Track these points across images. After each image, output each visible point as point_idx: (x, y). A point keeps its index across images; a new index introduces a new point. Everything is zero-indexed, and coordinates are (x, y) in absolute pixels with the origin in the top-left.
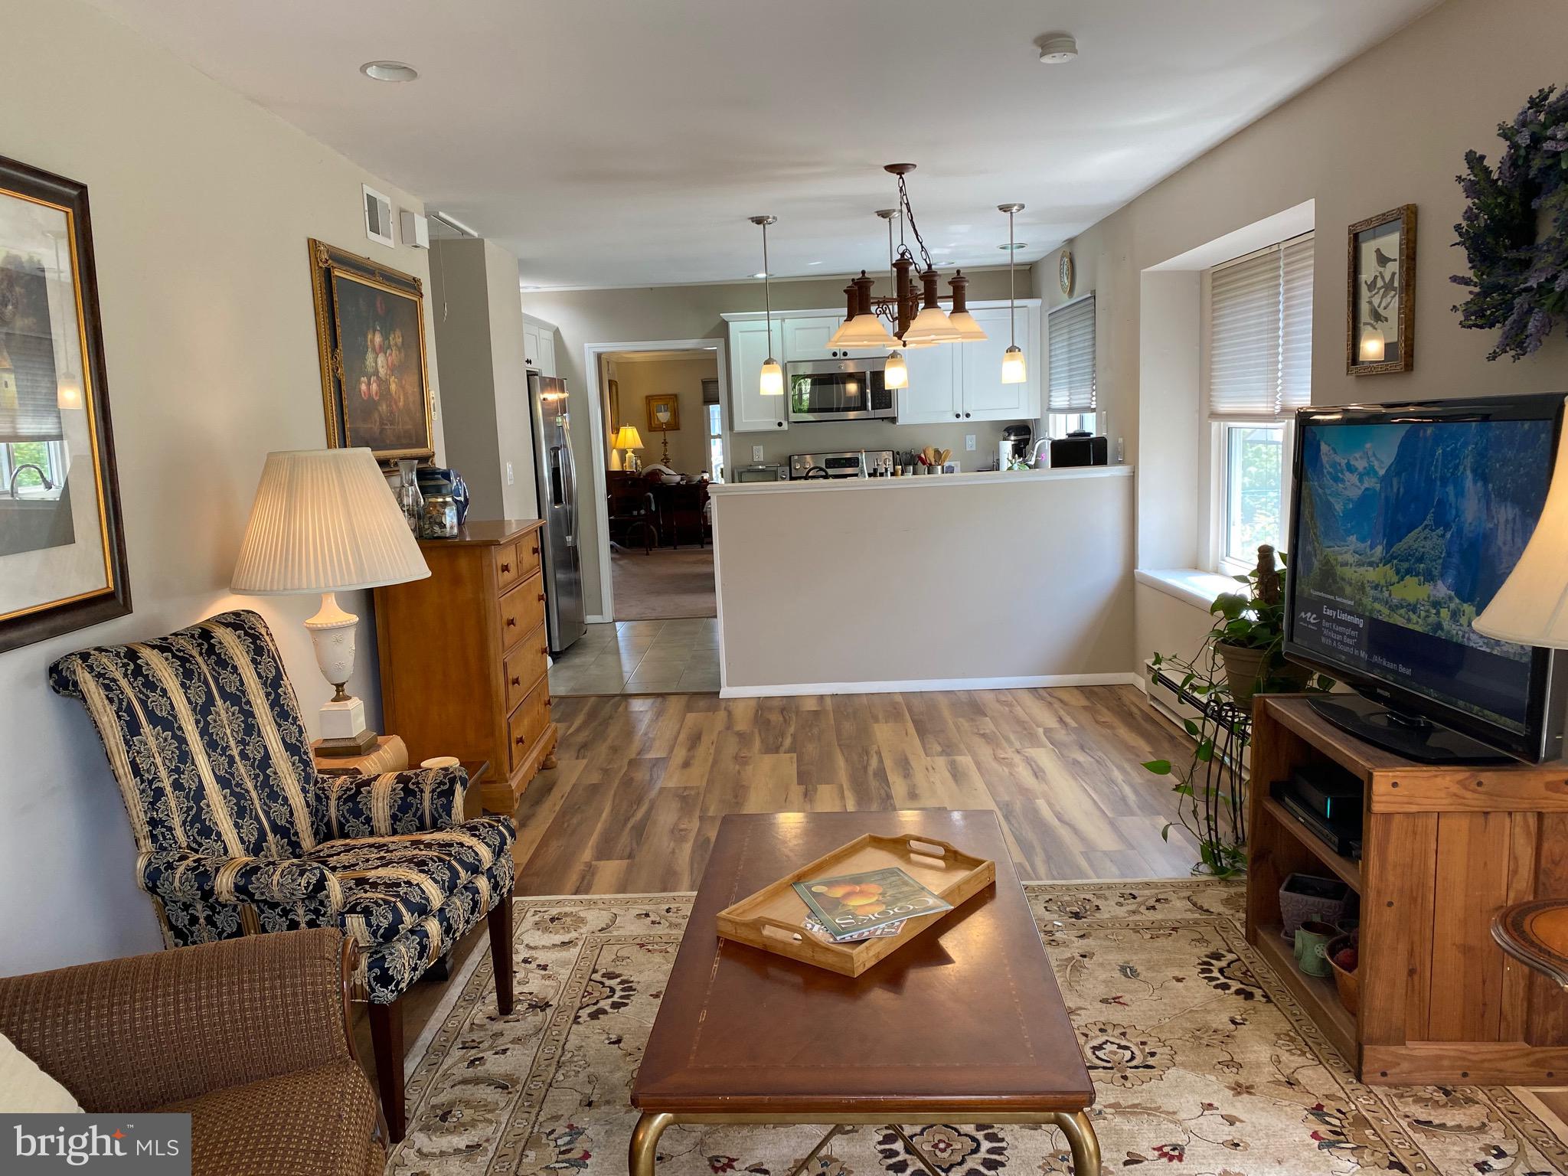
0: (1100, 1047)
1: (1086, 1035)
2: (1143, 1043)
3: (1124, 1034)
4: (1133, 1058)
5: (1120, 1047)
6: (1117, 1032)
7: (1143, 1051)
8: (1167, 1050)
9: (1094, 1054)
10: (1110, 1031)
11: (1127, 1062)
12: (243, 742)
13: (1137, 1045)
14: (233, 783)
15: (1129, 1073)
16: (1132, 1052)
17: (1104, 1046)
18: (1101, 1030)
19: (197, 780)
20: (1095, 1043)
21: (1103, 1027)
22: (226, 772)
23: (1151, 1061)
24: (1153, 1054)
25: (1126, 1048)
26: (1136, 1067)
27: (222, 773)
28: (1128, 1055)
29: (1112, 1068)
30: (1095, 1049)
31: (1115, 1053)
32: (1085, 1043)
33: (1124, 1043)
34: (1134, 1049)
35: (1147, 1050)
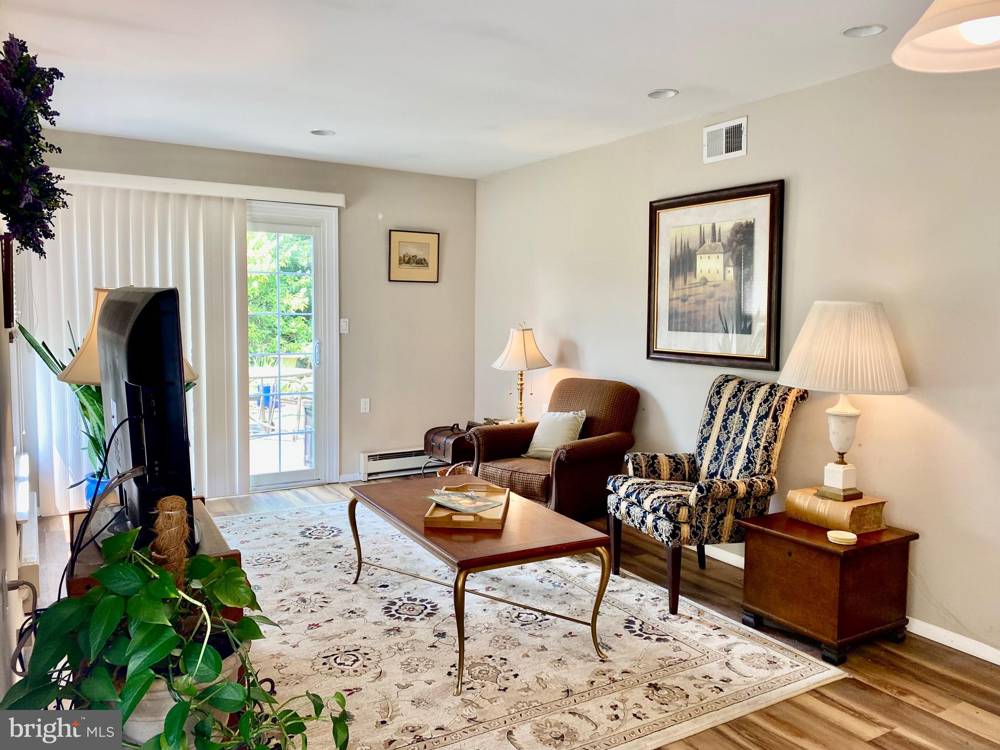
0: (355, 661)
1: (364, 666)
2: (330, 669)
3: (343, 672)
4: (335, 659)
5: (343, 664)
6: (346, 672)
7: (330, 664)
8: (316, 668)
9: (357, 657)
10: (351, 671)
11: (338, 657)
12: (736, 434)
13: (334, 667)
14: (752, 454)
15: (337, 652)
16: (336, 662)
17: (352, 663)
18: (356, 671)
19: (708, 435)
20: (357, 664)
21: (356, 673)
22: (752, 448)
23: (325, 660)
24: (324, 664)
25: (340, 664)
26: (333, 655)
27: (750, 448)
28: (338, 661)
29: (346, 652)
30: (357, 660)
31: (345, 660)
32: (363, 662)
33: (342, 666)
34: (335, 665)
35: (328, 665)
